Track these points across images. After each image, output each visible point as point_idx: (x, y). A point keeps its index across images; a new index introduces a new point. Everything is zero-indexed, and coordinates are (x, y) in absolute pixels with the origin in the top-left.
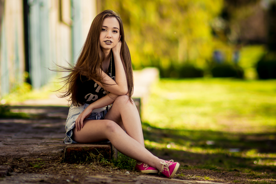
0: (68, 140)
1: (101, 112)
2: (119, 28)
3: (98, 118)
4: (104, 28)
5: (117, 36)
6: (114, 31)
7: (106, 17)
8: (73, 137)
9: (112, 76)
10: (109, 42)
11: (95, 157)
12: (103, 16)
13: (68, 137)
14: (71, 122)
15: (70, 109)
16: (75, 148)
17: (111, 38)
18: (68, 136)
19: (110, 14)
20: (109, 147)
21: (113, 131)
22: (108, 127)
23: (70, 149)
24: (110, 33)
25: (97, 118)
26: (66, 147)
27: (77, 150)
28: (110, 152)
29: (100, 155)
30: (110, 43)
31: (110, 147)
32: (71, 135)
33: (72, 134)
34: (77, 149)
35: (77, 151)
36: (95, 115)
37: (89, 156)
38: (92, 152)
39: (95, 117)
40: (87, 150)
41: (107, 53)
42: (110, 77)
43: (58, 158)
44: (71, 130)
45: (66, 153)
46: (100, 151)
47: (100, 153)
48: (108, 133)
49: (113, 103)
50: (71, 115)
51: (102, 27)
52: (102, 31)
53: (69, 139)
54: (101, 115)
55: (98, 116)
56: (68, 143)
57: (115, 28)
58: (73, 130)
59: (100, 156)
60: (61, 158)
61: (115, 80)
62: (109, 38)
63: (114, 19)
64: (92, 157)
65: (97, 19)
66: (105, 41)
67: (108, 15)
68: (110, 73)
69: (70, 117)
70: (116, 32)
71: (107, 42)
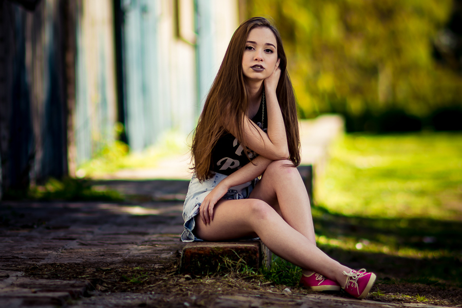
0: (188, 235)
1: (243, 190)
2: (276, 45)
3: (239, 197)
4: (250, 45)
5: (273, 58)
6: (267, 51)
7: (254, 27)
8: (196, 231)
10: (259, 68)
11: (232, 264)
13: (188, 231)
14: (193, 205)
15: (190, 184)
16: (199, 250)
17: (262, 60)
18: (188, 229)
19: (259, 23)
20: (255, 248)
21: (263, 217)
22: (255, 211)
23: (190, 252)
24: (260, 53)
25: (237, 198)
26: (184, 248)
27: (202, 252)
28: (258, 255)
29: (240, 260)
30: (261, 69)
31: (258, 248)
32: (192, 226)
33: (194, 225)
34: (202, 250)
35: (202, 254)
36: (232, 194)
37: (222, 262)
38: (227, 257)
40: (219, 252)
43: (171, 266)
44: (192, 219)
45: (183, 257)
46: (241, 255)
47: (241, 257)
50: (193, 194)
52: (246, 51)
53: (190, 234)
55: (239, 195)
56: (186, 241)
57: (269, 44)
58: (196, 218)
59: (241, 262)
60: (175, 267)
62: (259, 61)
64: (228, 265)
66: (253, 67)
67: (257, 24)
68: (259, 123)
69: (190, 197)
70: (270, 52)
71: (256, 68)
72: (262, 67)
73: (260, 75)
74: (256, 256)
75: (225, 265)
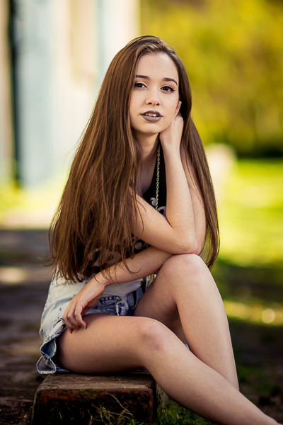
1: (128, 295)
2: (177, 80)
3: (120, 310)
4: (140, 81)
5: (172, 100)
6: (166, 88)
7: (144, 52)
8: (58, 358)
9: (159, 206)
10: (155, 115)
11: (111, 417)
12: (136, 50)
13: (46, 358)
14: (54, 320)
15: (51, 286)
16: (61, 394)
17: (158, 104)
18: (47, 356)
19: (153, 46)
20: (147, 392)
21: (157, 347)
22: (145, 338)
23: (48, 397)
24: (154, 93)
25: (117, 311)
26: (38, 390)
27: (66, 398)
28: (151, 403)
29: (124, 412)
30: (157, 118)
31: (151, 391)
32: (52, 351)
33: (55, 350)
34: (65, 395)
35: (65, 401)
36: (113, 301)
37: (95, 413)
38: (104, 406)
39: (113, 306)
40: (91, 398)
41: (147, 145)
42: (154, 207)
43: (19, 415)
44: (53, 340)
45: (37, 404)
46: (125, 403)
47: (125, 406)
48: (145, 354)
49: (157, 271)
50: (54, 302)
51: (133, 77)
52: (135, 89)
53: (49, 363)
54: (127, 302)
55: (121, 305)
56: (45, 372)
57: (168, 80)
58: (59, 339)
59: (124, 414)
60: (25, 416)
61: (165, 216)
62: (154, 105)
63: (164, 57)
64: (104, 418)
65: (121, 60)
66: (144, 114)
67: (149, 48)
68: (153, 199)
69: (51, 306)
70: (169, 90)
71: (150, 117)
72: (158, 115)
73: (155, 128)
74: (148, 405)
75: (100, 418)
